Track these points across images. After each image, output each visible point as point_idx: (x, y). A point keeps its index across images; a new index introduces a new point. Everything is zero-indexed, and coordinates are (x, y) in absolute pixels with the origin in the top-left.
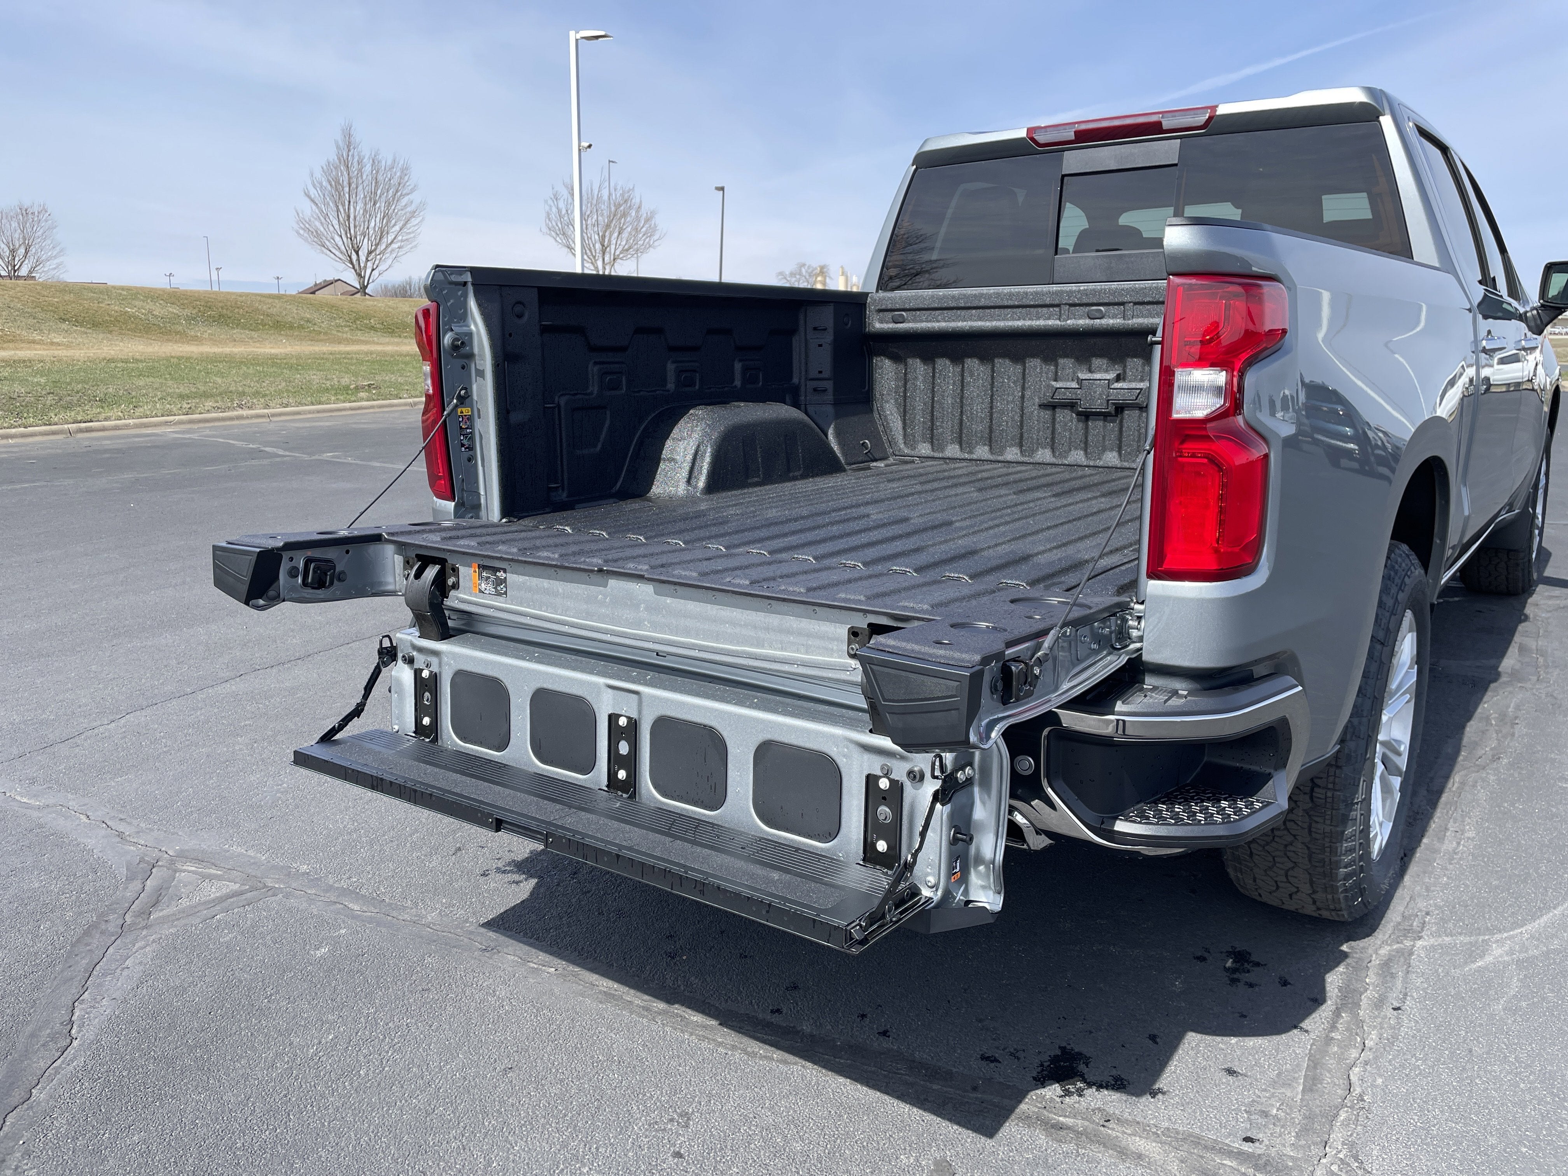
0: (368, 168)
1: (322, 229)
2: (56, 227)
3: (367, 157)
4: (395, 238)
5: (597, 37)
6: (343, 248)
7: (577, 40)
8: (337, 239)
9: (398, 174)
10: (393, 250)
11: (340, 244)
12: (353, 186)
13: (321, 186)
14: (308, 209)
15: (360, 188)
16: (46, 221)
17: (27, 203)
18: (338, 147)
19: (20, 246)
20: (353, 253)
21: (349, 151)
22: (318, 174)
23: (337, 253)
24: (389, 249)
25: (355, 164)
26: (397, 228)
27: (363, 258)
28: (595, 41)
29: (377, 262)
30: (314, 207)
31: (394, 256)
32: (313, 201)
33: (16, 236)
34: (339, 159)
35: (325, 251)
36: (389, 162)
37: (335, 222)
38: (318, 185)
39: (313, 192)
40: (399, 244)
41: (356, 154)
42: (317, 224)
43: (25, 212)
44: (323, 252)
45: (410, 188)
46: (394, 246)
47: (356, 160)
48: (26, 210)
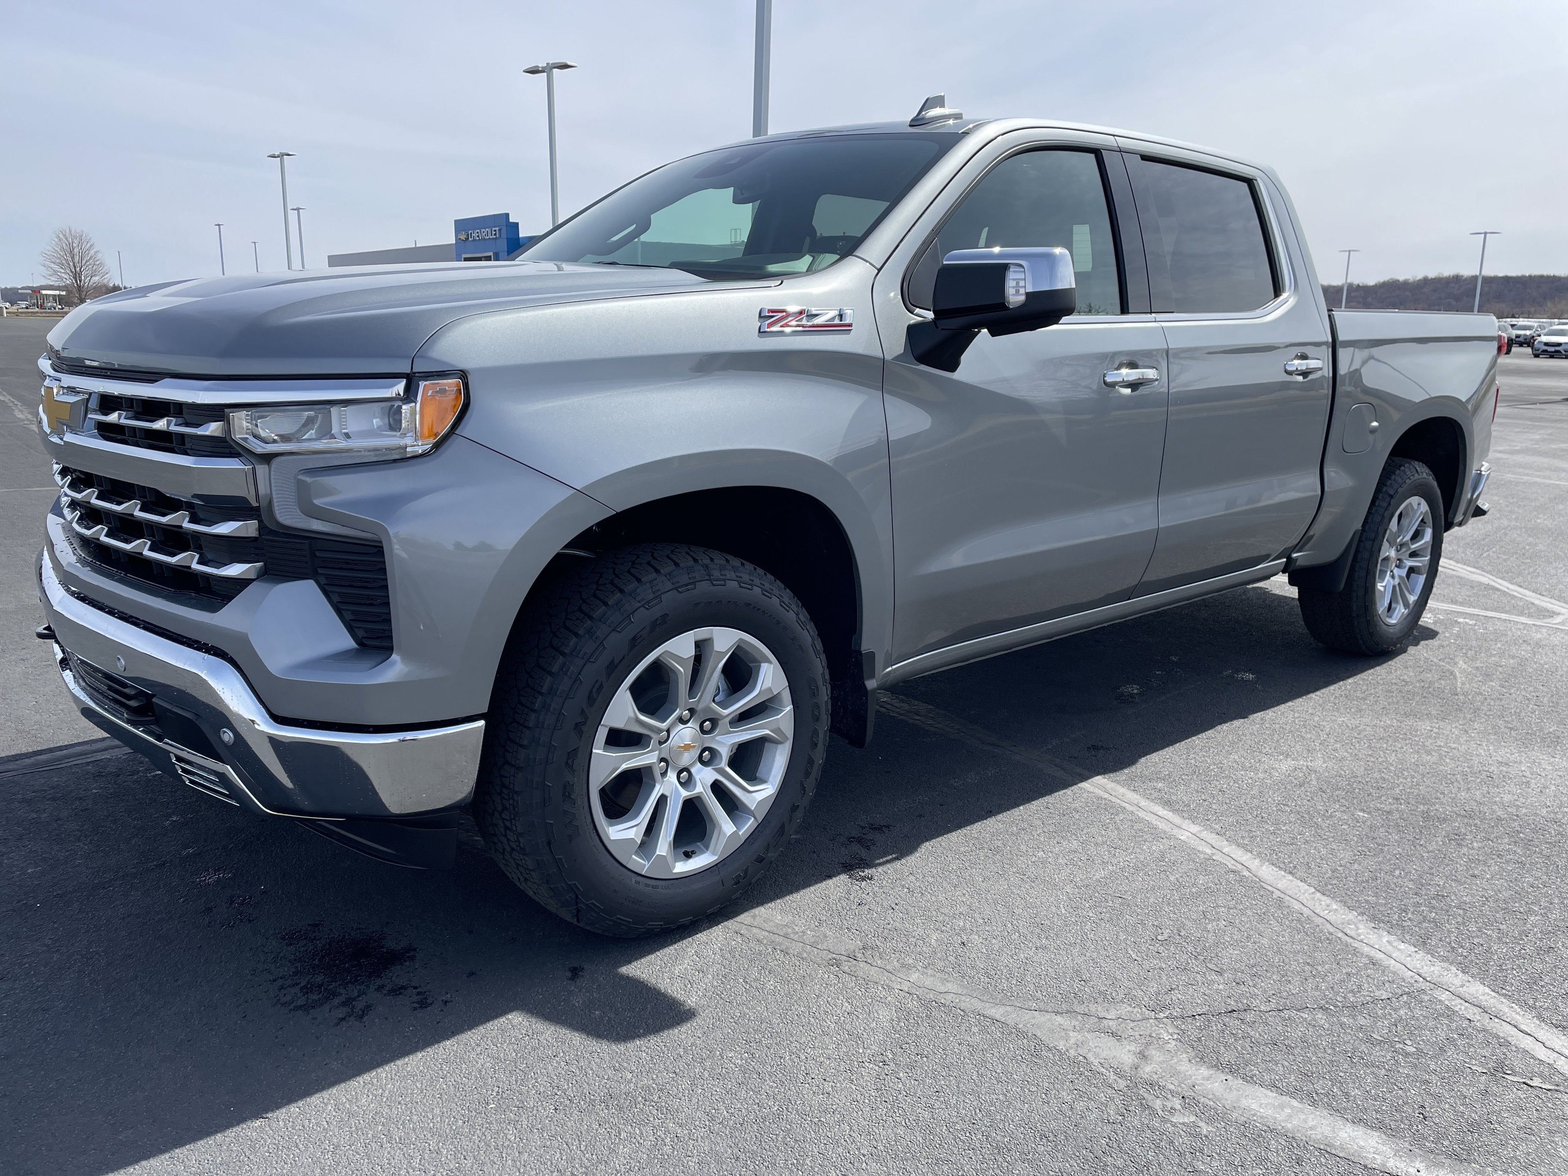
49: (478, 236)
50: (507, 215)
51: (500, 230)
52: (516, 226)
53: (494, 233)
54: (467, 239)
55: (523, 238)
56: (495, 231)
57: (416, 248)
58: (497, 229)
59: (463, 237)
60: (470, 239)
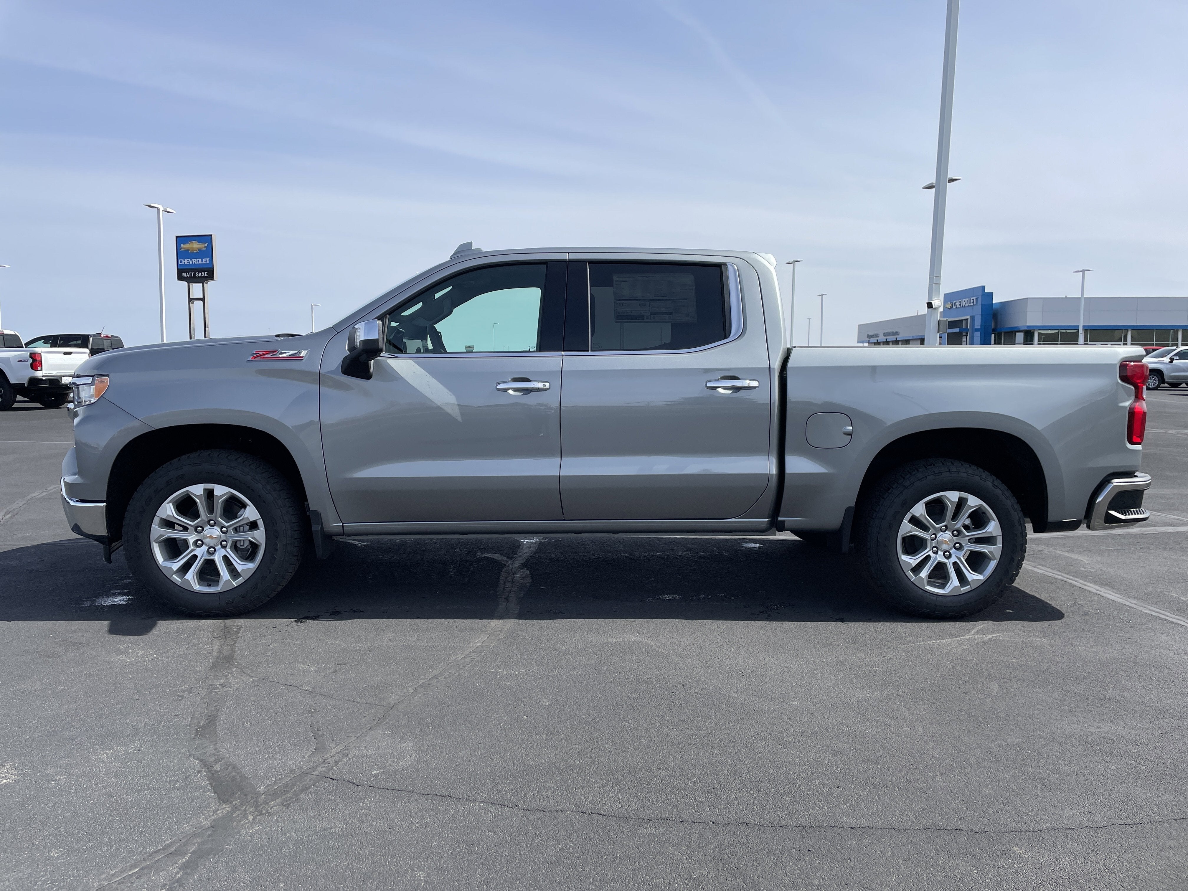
49: (960, 305)
50: (983, 288)
51: (977, 299)
52: (991, 295)
53: (972, 301)
54: (952, 307)
55: (996, 304)
56: (973, 300)
57: (918, 316)
58: (974, 298)
59: (949, 306)
60: (954, 307)
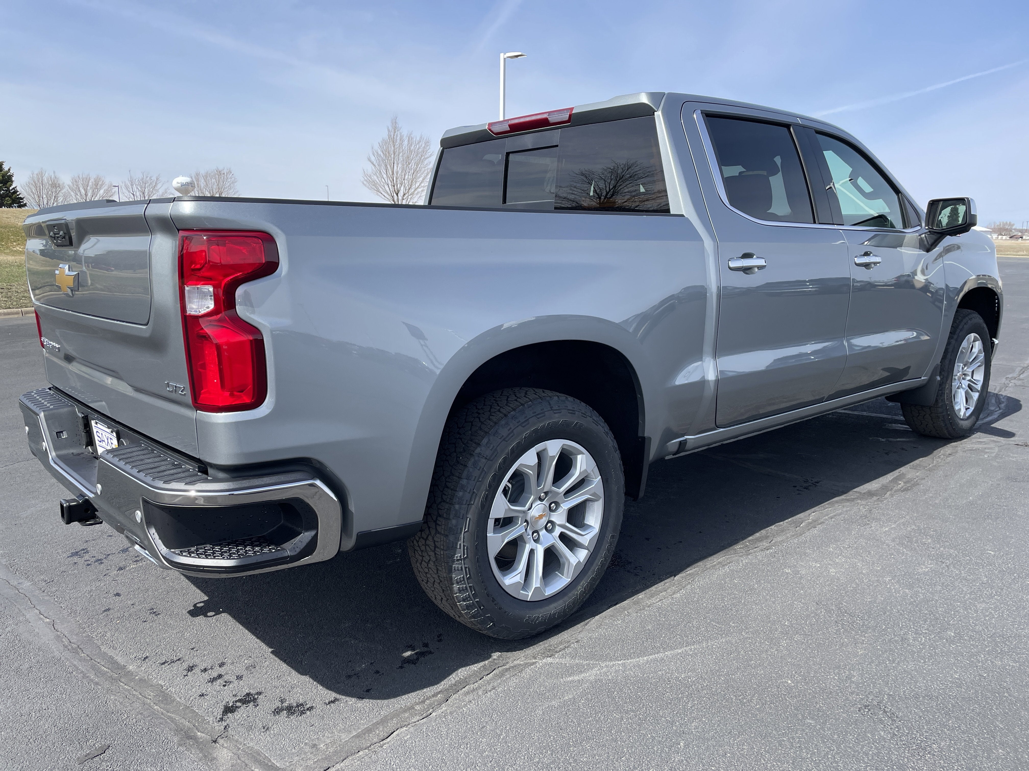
0: (406, 143)
1: (377, 181)
2: (236, 182)
3: (405, 136)
4: (419, 185)
5: (517, 56)
6: (389, 192)
7: (505, 59)
8: (386, 187)
9: (423, 146)
10: (418, 193)
11: (387, 189)
12: (397, 154)
13: (377, 153)
14: (369, 168)
15: (401, 155)
16: (231, 178)
17: (221, 168)
18: (388, 130)
19: (216, 193)
20: (395, 194)
21: (395, 132)
22: (376, 147)
23: (386, 195)
24: (416, 192)
25: (398, 141)
26: (421, 179)
27: (400, 198)
28: (516, 59)
29: (409, 200)
30: (373, 167)
31: (419, 196)
32: (373, 163)
33: (215, 187)
34: (389, 138)
35: (379, 194)
36: (418, 139)
37: (385, 176)
38: (376, 154)
39: (373, 158)
40: (422, 189)
41: (399, 134)
42: (375, 177)
43: (219, 173)
44: (378, 195)
45: (430, 154)
46: (420, 190)
47: (398, 138)
48: (220, 172)
